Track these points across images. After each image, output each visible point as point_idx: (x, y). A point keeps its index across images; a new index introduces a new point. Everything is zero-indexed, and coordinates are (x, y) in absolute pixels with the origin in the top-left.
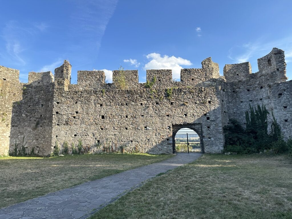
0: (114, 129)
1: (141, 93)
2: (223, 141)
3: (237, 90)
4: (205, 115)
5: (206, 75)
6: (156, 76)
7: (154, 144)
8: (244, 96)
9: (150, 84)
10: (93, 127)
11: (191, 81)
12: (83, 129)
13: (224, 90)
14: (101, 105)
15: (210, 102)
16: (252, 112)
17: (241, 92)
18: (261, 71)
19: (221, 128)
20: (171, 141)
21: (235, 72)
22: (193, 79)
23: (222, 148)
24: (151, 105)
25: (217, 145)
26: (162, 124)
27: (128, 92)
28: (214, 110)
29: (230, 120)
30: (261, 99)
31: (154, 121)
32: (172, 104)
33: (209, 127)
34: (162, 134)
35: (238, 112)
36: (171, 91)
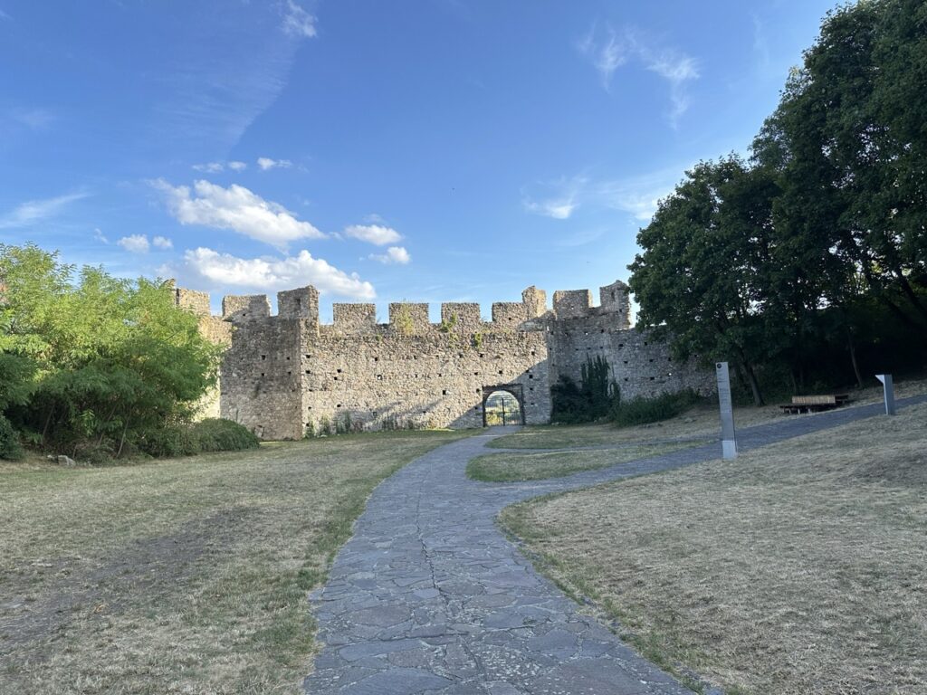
0: (398, 394)
1: (436, 340)
2: (550, 407)
3: (571, 331)
4: (527, 371)
5: (528, 313)
6: (456, 313)
7: (457, 415)
8: (580, 341)
9: (448, 325)
10: (365, 393)
11: (508, 321)
12: (351, 396)
13: (552, 333)
14: (376, 359)
15: (533, 353)
16: (590, 365)
17: (576, 336)
18: (603, 306)
19: (547, 390)
20: (480, 411)
21: (569, 304)
22: (510, 319)
23: (548, 417)
24: (452, 359)
25: (542, 414)
26: (468, 386)
27: (417, 338)
28: (539, 364)
29: (560, 376)
30: (602, 348)
31: (456, 382)
32: (481, 356)
33: (531, 389)
34: (468, 401)
35: (572, 364)
36: (481, 338)
